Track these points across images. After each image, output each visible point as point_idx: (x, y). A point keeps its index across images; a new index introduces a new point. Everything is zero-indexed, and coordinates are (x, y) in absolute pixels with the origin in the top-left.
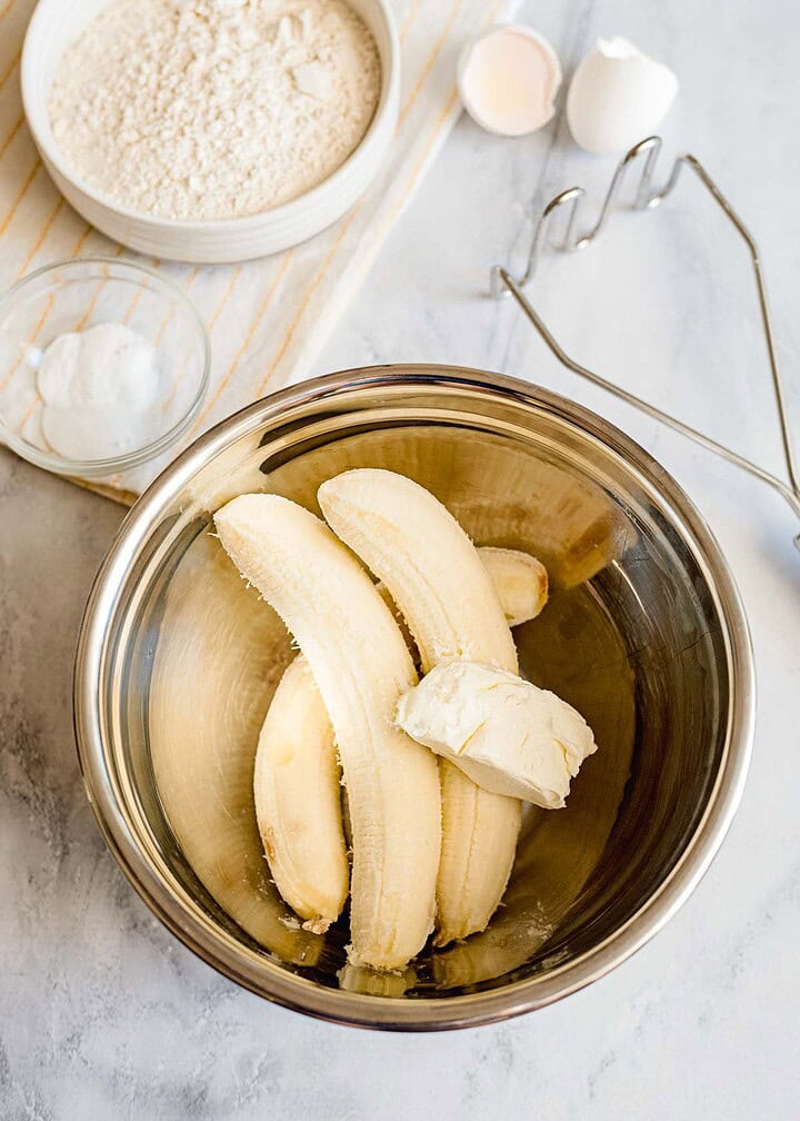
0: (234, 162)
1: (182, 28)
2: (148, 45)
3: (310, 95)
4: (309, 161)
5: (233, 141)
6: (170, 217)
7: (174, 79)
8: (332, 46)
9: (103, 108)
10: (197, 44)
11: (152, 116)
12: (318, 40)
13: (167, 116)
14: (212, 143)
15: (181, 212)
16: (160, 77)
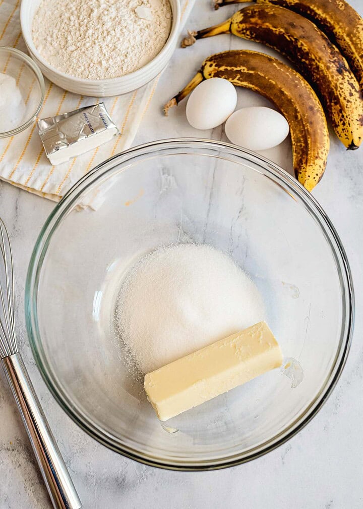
0: (119, 52)
2: (70, 8)
3: (144, 19)
5: (116, 43)
6: (96, 79)
7: (86, 21)
9: (57, 38)
11: (80, 38)
13: (86, 37)
14: (108, 46)
15: (101, 76)
16: (79, 21)
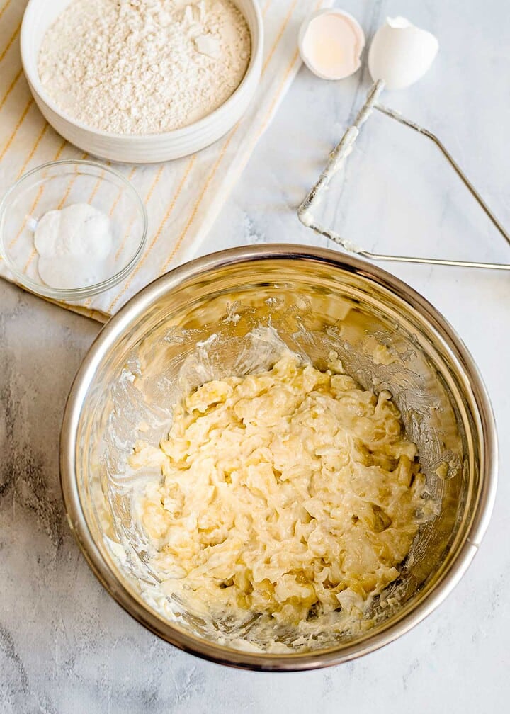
0: (159, 97)
1: (122, 14)
2: (101, 25)
3: (206, 55)
4: (207, 96)
5: (158, 84)
6: (118, 133)
7: (119, 46)
8: (219, 24)
9: (73, 65)
10: (132, 24)
11: (105, 69)
12: (210, 20)
13: (114, 69)
14: (144, 86)
15: (126, 129)
16: (109, 45)
